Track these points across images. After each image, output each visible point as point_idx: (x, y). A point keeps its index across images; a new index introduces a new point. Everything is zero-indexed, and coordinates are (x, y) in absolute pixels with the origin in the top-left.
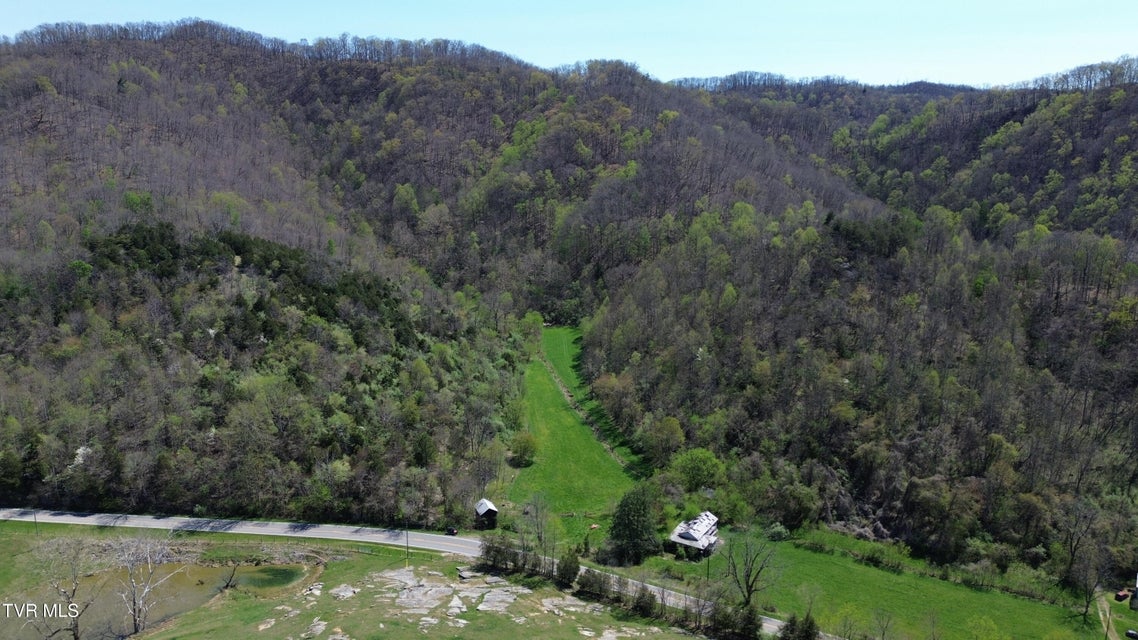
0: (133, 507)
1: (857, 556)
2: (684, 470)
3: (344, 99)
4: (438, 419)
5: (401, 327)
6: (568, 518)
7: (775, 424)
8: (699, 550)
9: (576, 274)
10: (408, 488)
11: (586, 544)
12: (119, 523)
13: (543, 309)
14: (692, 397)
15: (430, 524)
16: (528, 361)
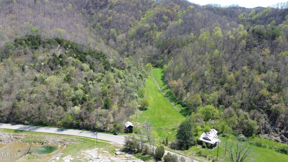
0: (5, 121)
1: (276, 149)
2: (203, 113)
3: (98, 8)
4: (115, 93)
5: (106, 65)
6: (159, 130)
7: (236, 97)
8: (212, 144)
9: (163, 52)
10: (101, 117)
11: (167, 141)
13: (152, 63)
14: (203, 87)
15: (108, 130)
16: (147, 77)
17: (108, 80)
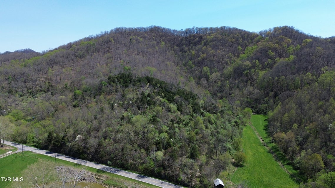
0: (90, 159)
2: (326, 182)
3: (192, 45)
4: (204, 141)
5: (196, 107)
9: (267, 95)
10: (185, 168)
12: (83, 164)
13: (252, 108)
14: (326, 146)
15: (193, 186)
16: (245, 125)
17: (196, 124)
